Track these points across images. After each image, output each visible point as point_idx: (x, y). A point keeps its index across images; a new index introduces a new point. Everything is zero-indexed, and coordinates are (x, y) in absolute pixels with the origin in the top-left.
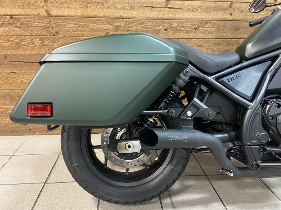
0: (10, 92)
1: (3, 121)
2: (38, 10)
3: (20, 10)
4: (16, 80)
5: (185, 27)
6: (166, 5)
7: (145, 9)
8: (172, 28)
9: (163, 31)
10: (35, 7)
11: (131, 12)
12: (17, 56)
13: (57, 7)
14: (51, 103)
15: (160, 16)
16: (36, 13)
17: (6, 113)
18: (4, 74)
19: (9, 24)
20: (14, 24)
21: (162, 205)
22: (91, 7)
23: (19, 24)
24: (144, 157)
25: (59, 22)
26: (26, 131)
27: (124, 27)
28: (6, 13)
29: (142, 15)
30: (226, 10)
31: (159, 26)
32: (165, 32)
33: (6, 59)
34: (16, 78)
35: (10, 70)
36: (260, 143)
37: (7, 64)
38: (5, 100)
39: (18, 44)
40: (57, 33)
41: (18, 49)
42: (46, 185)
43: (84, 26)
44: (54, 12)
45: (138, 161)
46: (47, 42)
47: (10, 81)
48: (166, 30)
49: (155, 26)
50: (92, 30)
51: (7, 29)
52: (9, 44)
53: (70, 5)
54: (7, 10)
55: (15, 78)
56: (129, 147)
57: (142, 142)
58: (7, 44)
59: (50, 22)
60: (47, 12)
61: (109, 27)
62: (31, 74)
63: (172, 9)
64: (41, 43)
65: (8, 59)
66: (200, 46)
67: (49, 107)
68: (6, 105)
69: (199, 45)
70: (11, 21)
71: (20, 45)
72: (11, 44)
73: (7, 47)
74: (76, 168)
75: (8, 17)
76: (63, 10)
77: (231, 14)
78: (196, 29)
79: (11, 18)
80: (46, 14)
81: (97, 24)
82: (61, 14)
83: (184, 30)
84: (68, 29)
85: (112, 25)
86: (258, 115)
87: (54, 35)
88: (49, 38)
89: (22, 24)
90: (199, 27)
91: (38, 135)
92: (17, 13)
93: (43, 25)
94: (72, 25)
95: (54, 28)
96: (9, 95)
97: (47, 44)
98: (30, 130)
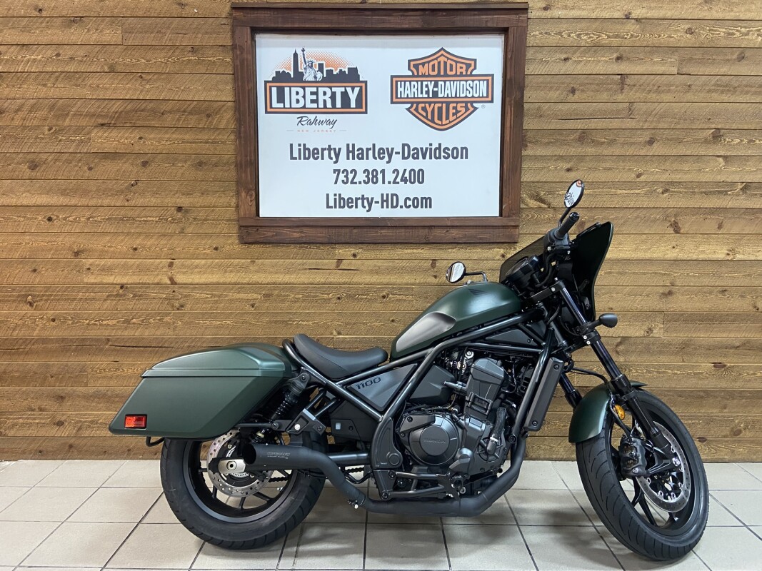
0: (107, 391)
1: (91, 435)
2: (160, 277)
3: (135, 277)
4: (118, 373)
5: (368, 295)
6: (338, 266)
7: (308, 271)
8: (348, 296)
9: (334, 300)
10: (156, 273)
11: (287, 276)
12: (124, 339)
13: (184, 273)
14: (146, 415)
15: (329, 280)
16: (156, 281)
17: (97, 423)
18: (102, 364)
19: (117, 295)
20: (124, 295)
21: (282, 553)
22: (231, 272)
23: (132, 295)
24: (258, 483)
25: (185, 292)
26: (123, 452)
27: (278, 296)
28: (115, 282)
29: (303, 280)
30: (426, 271)
31: (328, 294)
32: (338, 301)
33: (107, 343)
34: (119, 370)
35: (112, 358)
36: (391, 467)
37: (108, 350)
38: (98, 403)
39: (127, 321)
40: (182, 306)
41: (126, 328)
42: (140, 525)
43: (219, 296)
44: (180, 278)
45: (251, 488)
46: (167, 319)
47: (109, 375)
48: (339, 298)
49: (323, 294)
50: (231, 301)
51: (114, 303)
52: (114, 322)
53: (203, 270)
54: (117, 277)
55: (117, 369)
56: (232, 466)
57: (245, 461)
58: (110, 322)
59: (174, 291)
60: (171, 279)
61: (255, 296)
62: (140, 364)
63: (346, 271)
64: (159, 320)
65: (110, 343)
66: (393, 321)
67: (144, 419)
68: (99, 410)
69: (391, 319)
70: (121, 291)
71: (129, 324)
72: (118, 322)
73: (111, 326)
74: (174, 494)
75: (118, 287)
76: (193, 276)
77: (435, 277)
78: (384, 297)
79: (122, 288)
80: (169, 282)
81: (239, 293)
82: (190, 281)
83: (366, 298)
84: (197, 301)
85: (260, 294)
86: (388, 430)
87: (178, 309)
88: (170, 313)
89: (135, 296)
90: (388, 295)
91: (140, 459)
92: (130, 282)
93: (165, 296)
94: (203, 296)
95: (178, 299)
96: (105, 395)
97: (167, 321)
98: (129, 450)
